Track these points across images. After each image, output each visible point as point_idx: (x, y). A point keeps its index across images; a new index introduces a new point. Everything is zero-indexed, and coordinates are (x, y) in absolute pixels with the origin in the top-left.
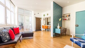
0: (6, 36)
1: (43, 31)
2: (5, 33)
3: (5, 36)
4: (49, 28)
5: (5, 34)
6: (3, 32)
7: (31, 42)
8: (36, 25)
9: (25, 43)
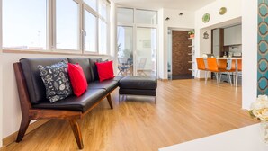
0: (55, 83)
1: (202, 80)
2: (54, 73)
3: (53, 82)
4: (229, 68)
5: (54, 79)
6: (47, 70)
7: (144, 117)
8: (173, 57)
9: (123, 114)
